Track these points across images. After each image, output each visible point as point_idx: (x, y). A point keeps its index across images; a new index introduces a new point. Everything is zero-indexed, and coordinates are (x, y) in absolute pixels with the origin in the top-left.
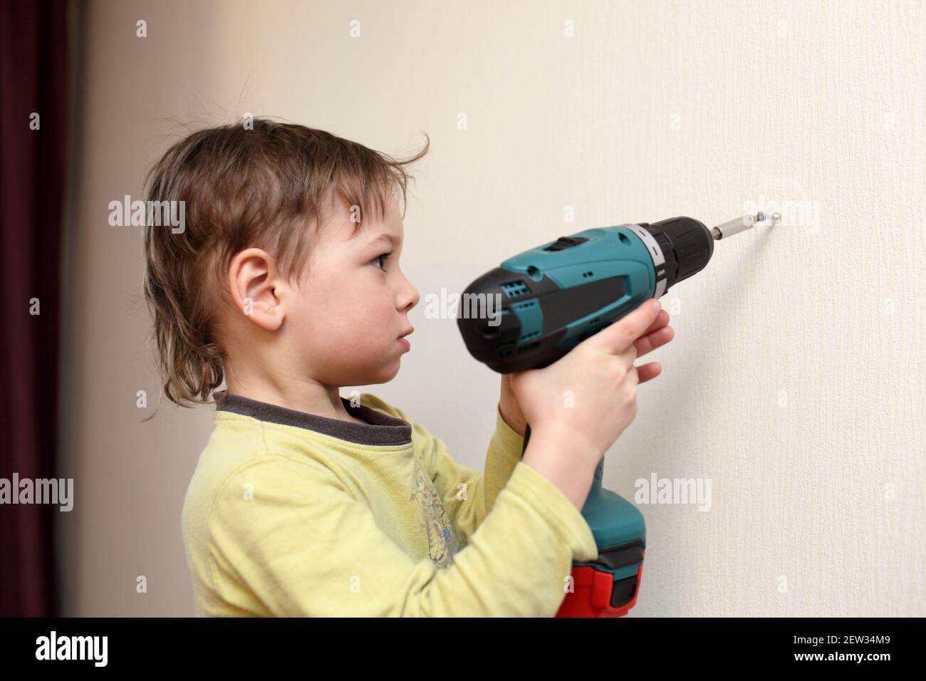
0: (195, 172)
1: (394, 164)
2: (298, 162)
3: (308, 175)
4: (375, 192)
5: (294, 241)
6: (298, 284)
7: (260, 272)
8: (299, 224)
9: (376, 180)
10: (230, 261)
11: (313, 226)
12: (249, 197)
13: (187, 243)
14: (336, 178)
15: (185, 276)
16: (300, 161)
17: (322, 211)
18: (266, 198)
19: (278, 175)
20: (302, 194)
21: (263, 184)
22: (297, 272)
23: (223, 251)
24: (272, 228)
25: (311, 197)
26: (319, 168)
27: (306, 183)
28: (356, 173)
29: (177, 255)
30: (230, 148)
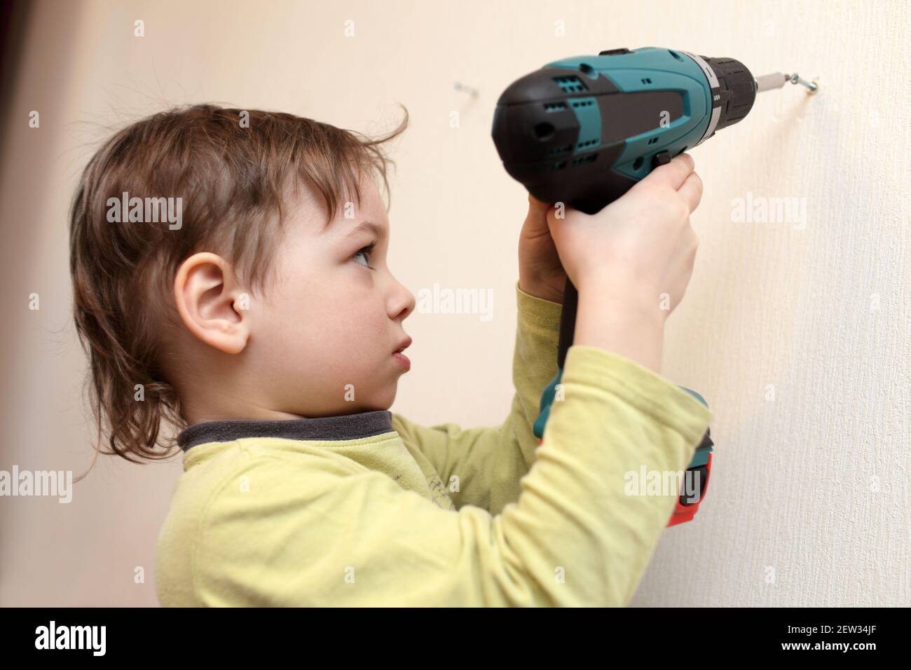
0: (123, 167)
1: (367, 145)
2: (252, 143)
3: (264, 157)
4: (347, 175)
5: (252, 240)
6: (263, 294)
7: (214, 283)
8: (257, 217)
9: (347, 161)
10: (175, 272)
11: (274, 220)
12: (193, 189)
13: (121, 254)
14: (298, 156)
15: (121, 296)
16: (254, 142)
17: (285, 200)
18: (214, 189)
19: (226, 158)
20: (259, 179)
21: (209, 171)
22: (259, 276)
23: (165, 259)
24: (224, 224)
25: (269, 182)
26: (277, 148)
27: (263, 168)
28: (323, 152)
29: (110, 271)
30: (163, 133)
